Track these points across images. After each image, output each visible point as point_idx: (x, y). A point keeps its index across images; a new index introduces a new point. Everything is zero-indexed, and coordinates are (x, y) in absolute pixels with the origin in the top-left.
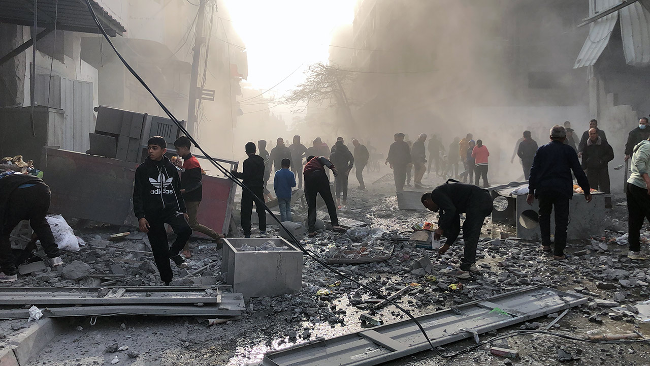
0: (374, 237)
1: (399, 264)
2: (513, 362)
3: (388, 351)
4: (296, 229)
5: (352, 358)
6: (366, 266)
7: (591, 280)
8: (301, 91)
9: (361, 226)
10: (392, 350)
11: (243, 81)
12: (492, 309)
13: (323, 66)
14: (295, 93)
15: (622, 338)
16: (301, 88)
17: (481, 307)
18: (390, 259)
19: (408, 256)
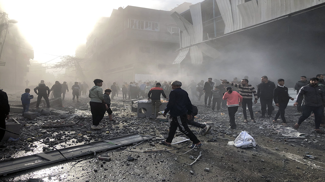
0: (71, 117)
1: (78, 127)
2: (106, 162)
3: (47, 161)
4: (32, 115)
5: (25, 165)
6: (61, 128)
7: (159, 131)
8: (59, 65)
9: (66, 113)
10: (49, 160)
11: (31, 59)
12: (108, 142)
13: (70, 57)
14: (56, 65)
15: (159, 151)
16: (59, 64)
17: (104, 142)
18: (74, 125)
19: (83, 124)
